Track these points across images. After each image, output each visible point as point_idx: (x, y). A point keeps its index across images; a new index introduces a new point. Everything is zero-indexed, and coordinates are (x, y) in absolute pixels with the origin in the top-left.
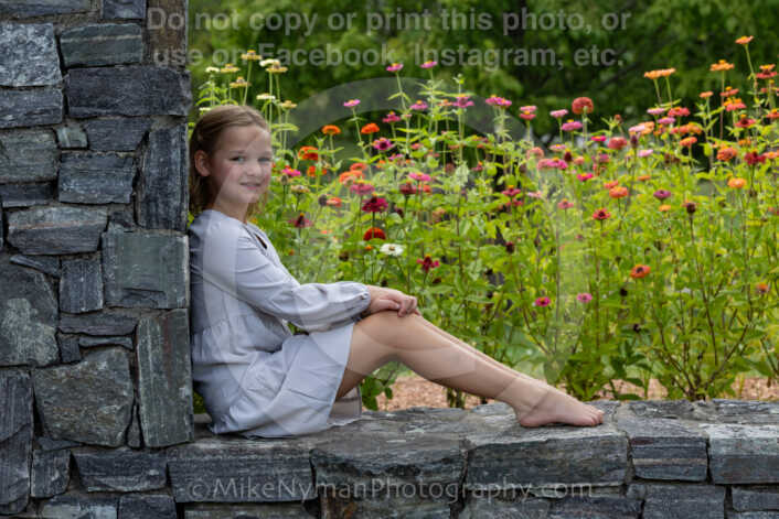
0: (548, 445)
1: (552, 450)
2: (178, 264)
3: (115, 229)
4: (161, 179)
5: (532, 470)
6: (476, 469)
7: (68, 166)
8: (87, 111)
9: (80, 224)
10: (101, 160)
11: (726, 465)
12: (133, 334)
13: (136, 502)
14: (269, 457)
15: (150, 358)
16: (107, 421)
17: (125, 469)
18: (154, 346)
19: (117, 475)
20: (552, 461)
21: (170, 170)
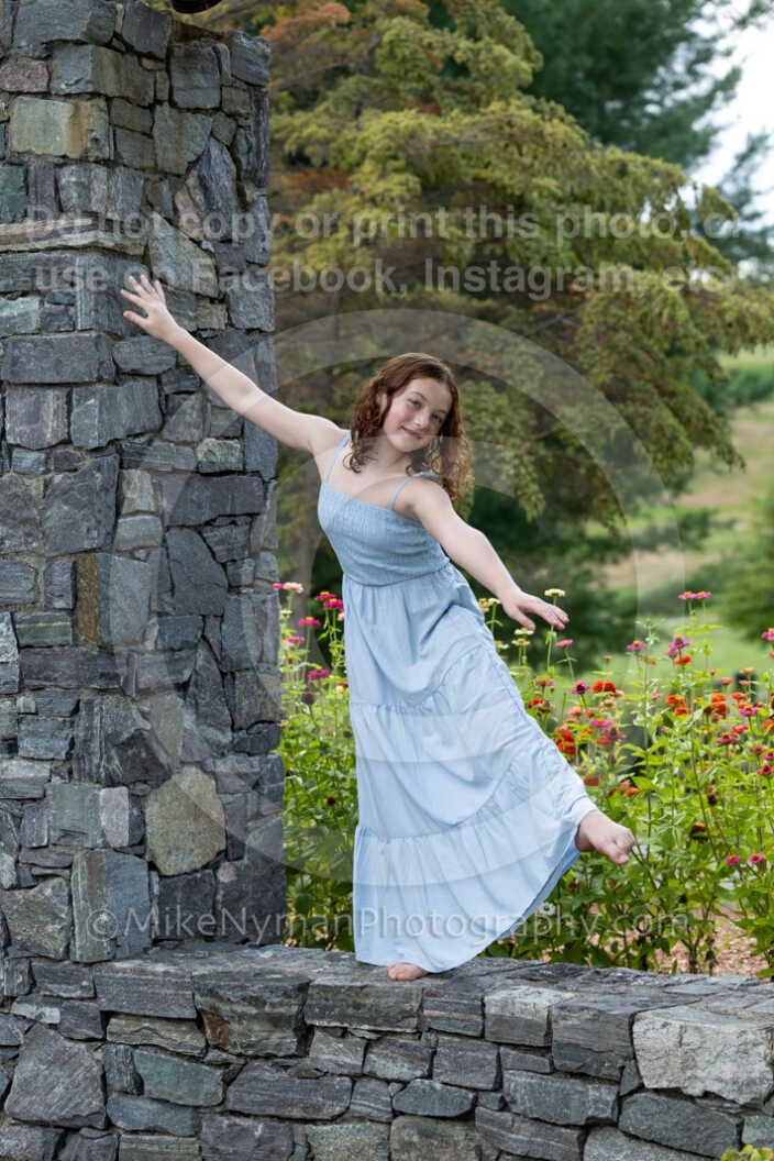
0: (365, 991)
1: (367, 995)
2: (96, 813)
3: (56, 780)
4: (85, 741)
5: (350, 1011)
6: (310, 1006)
7: (23, 727)
8: (36, 683)
9: (32, 775)
10: (46, 724)
11: (494, 1024)
12: (69, 867)
13: (73, 1007)
14: (160, 979)
15: (80, 889)
16: (51, 937)
17: (67, 978)
18: (83, 879)
19: (60, 983)
20: (364, 1006)
21: (92, 734)
